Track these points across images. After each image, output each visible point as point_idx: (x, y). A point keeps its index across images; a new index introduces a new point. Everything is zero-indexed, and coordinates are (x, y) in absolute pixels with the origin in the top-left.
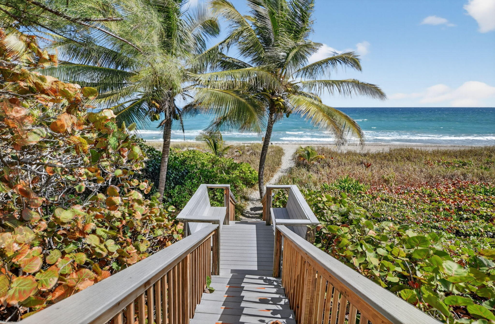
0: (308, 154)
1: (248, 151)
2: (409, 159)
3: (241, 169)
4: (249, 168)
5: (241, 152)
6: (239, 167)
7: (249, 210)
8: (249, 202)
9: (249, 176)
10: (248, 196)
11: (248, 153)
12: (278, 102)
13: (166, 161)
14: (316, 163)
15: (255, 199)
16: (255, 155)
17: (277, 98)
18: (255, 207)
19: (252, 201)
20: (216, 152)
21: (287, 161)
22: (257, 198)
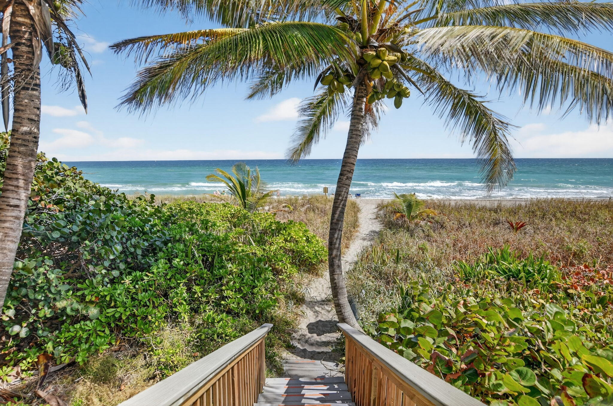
0: (410, 206)
1: (303, 206)
2: (573, 214)
3: (289, 234)
4: (306, 231)
5: (292, 208)
6: (284, 229)
7: (305, 331)
8: (304, 308)
9: (304, 247)
10: (301, 291)
11: (303, 209)
12: (378, 61)
14: (422, 223)
15: (319, 299)
16: (313, 210)
17: (376, 51)
18: (320, 321)
19: (312, 304)
20: (245, 203)
21: (368, 220)
22: (324, 296)
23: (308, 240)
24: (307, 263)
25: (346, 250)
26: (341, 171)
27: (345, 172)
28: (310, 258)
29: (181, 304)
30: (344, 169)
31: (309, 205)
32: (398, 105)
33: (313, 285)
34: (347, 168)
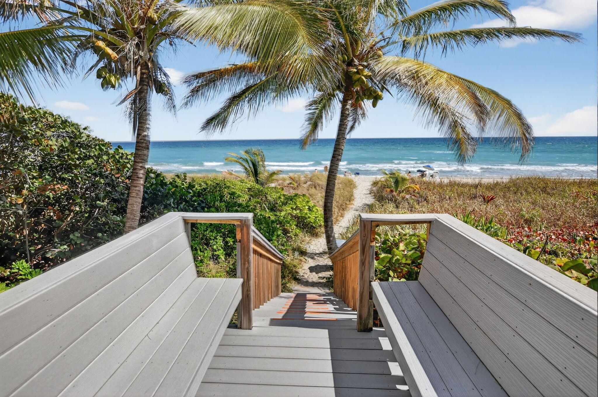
0: (397, 182)
1: (305, 183)
2: (544, 190)
3: (295, 203)
4: (308, 202)
5: (295, 185)
6: (291, 199)
7: (307, 271)
8: (306, 257)
9: (306, 214)
10: (304, 246)
11: (305, 186)
12: (358, 76)
13: (141, 176)
14: (408, 196)
15: (317, 252)
16: (315, 187)
17: (357, 68)
18: (318, 265)
19: (312, 256)
20: (257, 180)
21: (362, 195)
22: (321, 250)
23: (310, 209)
24: (309, 226)
25: (341, 218)
26: (333, 154)
27: (336, 156)
28: (311, 223)
29: (219, 250)
30: (335, 153)
31: (311, 183)
32: (374, 105)
33: (313, 243)
34: (337, 153)
